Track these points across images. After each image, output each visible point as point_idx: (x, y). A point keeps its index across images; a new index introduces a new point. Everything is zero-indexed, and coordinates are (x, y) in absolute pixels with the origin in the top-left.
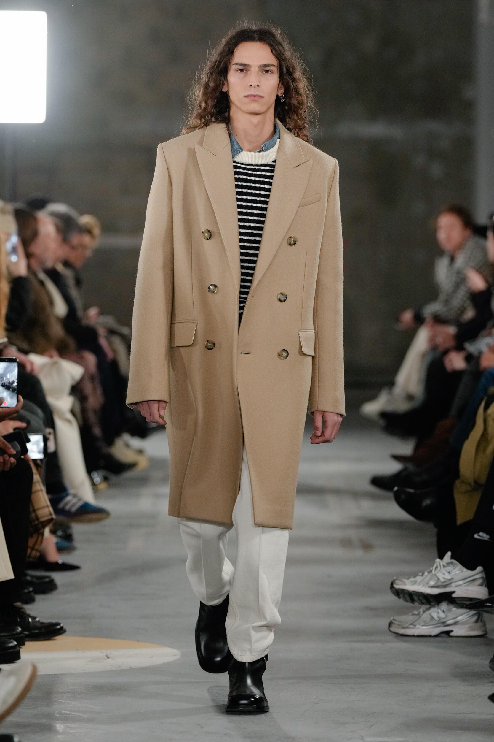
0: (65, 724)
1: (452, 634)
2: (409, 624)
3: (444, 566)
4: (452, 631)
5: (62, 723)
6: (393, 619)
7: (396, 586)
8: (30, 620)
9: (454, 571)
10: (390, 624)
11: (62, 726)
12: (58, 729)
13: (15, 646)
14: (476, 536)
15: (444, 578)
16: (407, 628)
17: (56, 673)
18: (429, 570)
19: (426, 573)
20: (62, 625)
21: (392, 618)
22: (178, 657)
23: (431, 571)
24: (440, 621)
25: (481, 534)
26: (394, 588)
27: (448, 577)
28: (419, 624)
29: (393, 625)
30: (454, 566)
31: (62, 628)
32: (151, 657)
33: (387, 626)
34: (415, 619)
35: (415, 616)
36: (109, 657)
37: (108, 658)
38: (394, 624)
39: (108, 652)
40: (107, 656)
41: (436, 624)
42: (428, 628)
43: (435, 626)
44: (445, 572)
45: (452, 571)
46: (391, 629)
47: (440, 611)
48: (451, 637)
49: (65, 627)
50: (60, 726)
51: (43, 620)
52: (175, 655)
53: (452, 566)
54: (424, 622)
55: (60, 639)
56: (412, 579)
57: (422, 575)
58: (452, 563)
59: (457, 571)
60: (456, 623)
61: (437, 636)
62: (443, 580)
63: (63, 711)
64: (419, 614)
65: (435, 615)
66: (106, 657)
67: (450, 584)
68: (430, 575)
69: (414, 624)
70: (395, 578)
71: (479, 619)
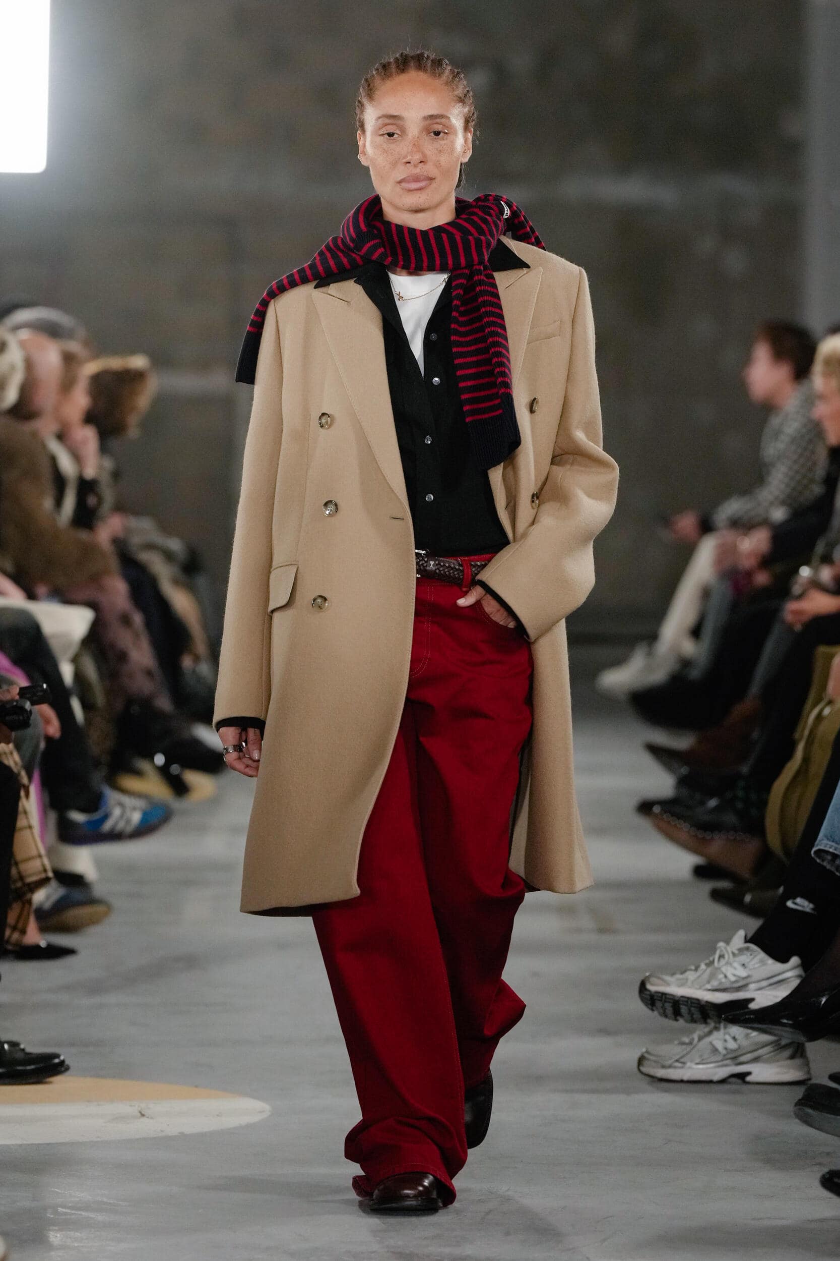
0: (64, 1233)
1: (748, 1079)
2: (673, 1060)
3: (734, 955)
4: (749, 1073)
5: (58, 1231)
6: (647, 1052)
7: (651, 988)
8: (6, 1046)
9: (753, 962)
10: (641, 1060)
11: (58, 1235)
12: (51, 1240)
15: (734, 975)
16: (670, 1067)
17: (48, 1142)
18: (707, 961)
19: (703, 966)
20: (62, 1058)
21: (644, 1050)
22: (265, 1115)
23: (712, 962)
24: (729, 1056)
25: (799, 900)
26: (646, 990)
27: (743, 973)
28: (692, 1061)
29: (645, 1063)
30: (751, 955)
31: (63, 1062)
32: (218, 1115)
33: (635, 1064)
34: (685, 1052)
35: (684, 1047)
36: (143, 1113)
37: (143, 1115)
38: (648, 1059)
39: (143, 1105)
40: (140, 1112)
41: (722, 1060)
42: (707, 1068)
43: (720, 1064)
44: (736, 965)
45: (748, 963)
46: (642, 1069)
47: (727, 1037)
48: (749, 1083)
49: (67, 1062)
50: (55, 1237)
51: (29, 1049)
52: (260, 1112)
53: (749, 954)
54: (701, 1056)
55: (58, 1082)
56: (679, 976)
57: (696, 969)
58: (747, 949)
59: (757, 963)
60: (756, 1060)
61: (723, 1081)
62: (733, 979)
63: (60, 1209)
64: (691, 1043)
65: (719, 1045)
66: (139, 1115)
67: (746, 985)
68: (709, 970)
69: (682, 1060)
70: (647, 974)
71: (798, 1052)
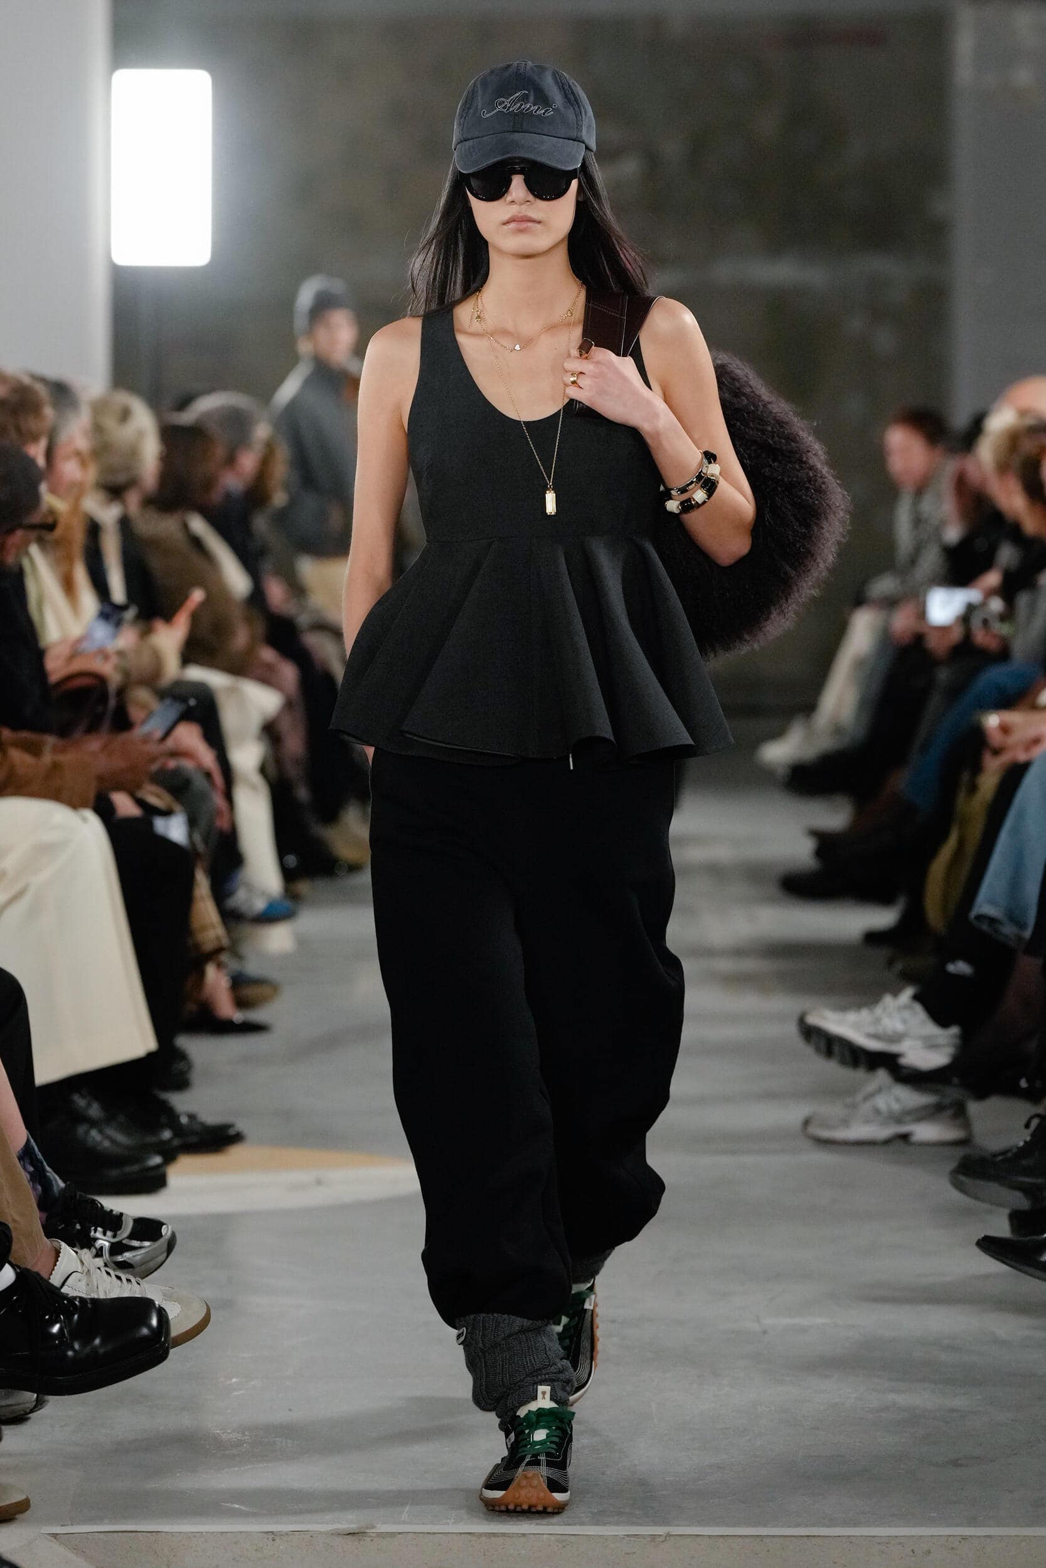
1: (911, 1139)
2: (838, 1121)
3: (898, 1009)
4: (912, 1134)
6: (812, 1114)
7: (808, 1021)
8: (184, 1120)
10: (807, 1122)
13: (158, 1166)
14: (951, 968)
16: (834, 1128)
20: (238, 1128)
24: (892, 1117)
25: (958, 964)
26: (804, 1024)
27: (899, 1026)
28: (856, 1121)
29: (811, 1125)
30: (913, 1013)
31: (238, 1133)
33: (800, 1127)
34: (849, 1113)
35: (848, 1108)
36: (320, 1181)
38: (814, 1121)
39: (320, 1174)
40: (317, 1180)
41: (886, 1121)
42: (871, 1129)
43: (884, 1124)
46: (808, 1131)
48: (911, 1143)
49: (243, 1132)
51: (206, 1121)
53: (910, 1012)
54: (864, 1117)
58: (910, 1007)
59: (918, 1022)
60: (918, 1121)
61: (887, 1142)
64: (854, 1105)
65: (883, 1107)
66: (316, 1183)
69: (847, 1120)
71: (959, 1113)
